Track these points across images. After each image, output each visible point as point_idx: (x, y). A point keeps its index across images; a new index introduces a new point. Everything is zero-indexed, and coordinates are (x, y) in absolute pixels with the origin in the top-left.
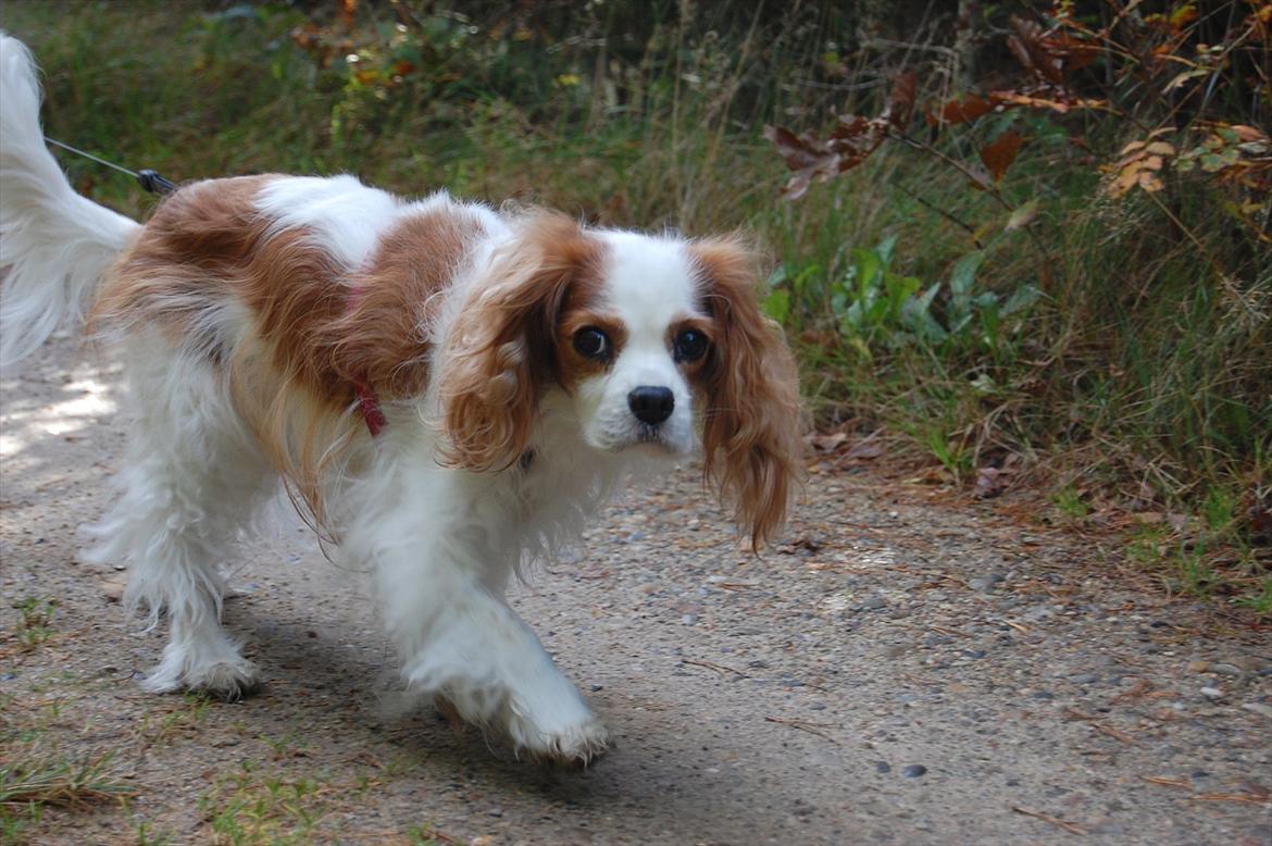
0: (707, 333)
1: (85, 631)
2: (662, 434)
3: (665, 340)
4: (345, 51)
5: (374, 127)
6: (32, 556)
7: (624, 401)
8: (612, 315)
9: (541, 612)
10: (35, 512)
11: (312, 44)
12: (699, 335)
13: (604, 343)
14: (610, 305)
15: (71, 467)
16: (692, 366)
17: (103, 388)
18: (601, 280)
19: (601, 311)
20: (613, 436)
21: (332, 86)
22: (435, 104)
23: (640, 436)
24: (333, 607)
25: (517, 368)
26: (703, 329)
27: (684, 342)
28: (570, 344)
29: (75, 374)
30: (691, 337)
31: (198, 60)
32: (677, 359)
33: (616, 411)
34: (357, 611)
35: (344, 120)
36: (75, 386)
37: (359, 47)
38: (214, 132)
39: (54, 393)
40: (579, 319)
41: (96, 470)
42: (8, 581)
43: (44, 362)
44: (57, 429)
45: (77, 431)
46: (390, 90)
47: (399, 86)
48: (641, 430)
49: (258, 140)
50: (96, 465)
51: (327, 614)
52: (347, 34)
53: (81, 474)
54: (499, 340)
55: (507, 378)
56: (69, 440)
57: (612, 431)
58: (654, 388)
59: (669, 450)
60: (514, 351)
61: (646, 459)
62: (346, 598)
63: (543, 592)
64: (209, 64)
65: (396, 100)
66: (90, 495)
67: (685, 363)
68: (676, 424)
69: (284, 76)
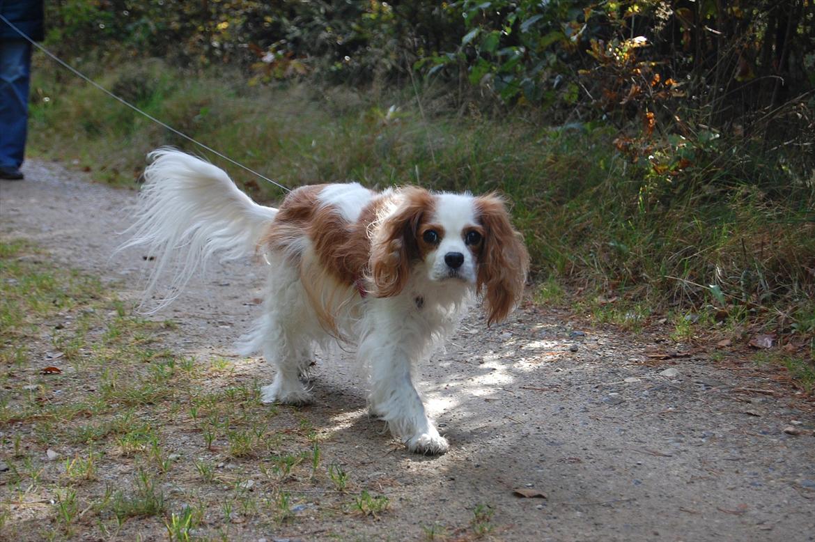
0: (481, 233)
1: (512, 526)
2: (459, 273)
3: (461, 235)
4: (648, 153)
5: (665, 201)
6: (473, 476)
7: (443, 259)
8: (439, 224)
9: (803, 524)
10: (473, 446)
11: (626, 148)
12: (477, 234)
13: (436, 236)
14: (437, 221)
15: (491, 418)
16: (474, 247)
17: (504, 367)
18: (434, 211)
19: (434, 223)
20: (438, 274)
21: (638, 175)
22: (705, 187)
23: (450, 273)
24: (668, 516)
25: (399, 250)
26: (479, 231)
27: (470, 236)
28: (422, 238)
29: (486, 358)
30: (473, 234)
31: (549, 157)
32: (467, 243)
33: (439, 263)
34: (682, 519)
35: (645, 197)
36: (486, 366)
37: (655, 150)
38: (561, 203)
39: (473, 369)
40: (425, 227)
41: (506, 421)
42: (461, 491)
43: (465, 349)
44: (479, 393)
45: (491, 395)
46: (675, 178)
47: (682, 175)
48: (449, 271)
49: (589, 209)
50: (505, 417)
51: (664, 521)
52: (648, 141)
53: (497, 423)
54: (392, 238)
55: (395, 254)
56: (487, 400)
57: (438, 272)
58: (455, 253)
59: (463, 280)
60: (398, 243)
61: (452, 283)
62: (674, 510)
63: (802, 510)
64: (556, 159)
65: (679, 183)
66: (504, 437)
67: (471, 245)
68: (465, 268)
69: (607, 169)
